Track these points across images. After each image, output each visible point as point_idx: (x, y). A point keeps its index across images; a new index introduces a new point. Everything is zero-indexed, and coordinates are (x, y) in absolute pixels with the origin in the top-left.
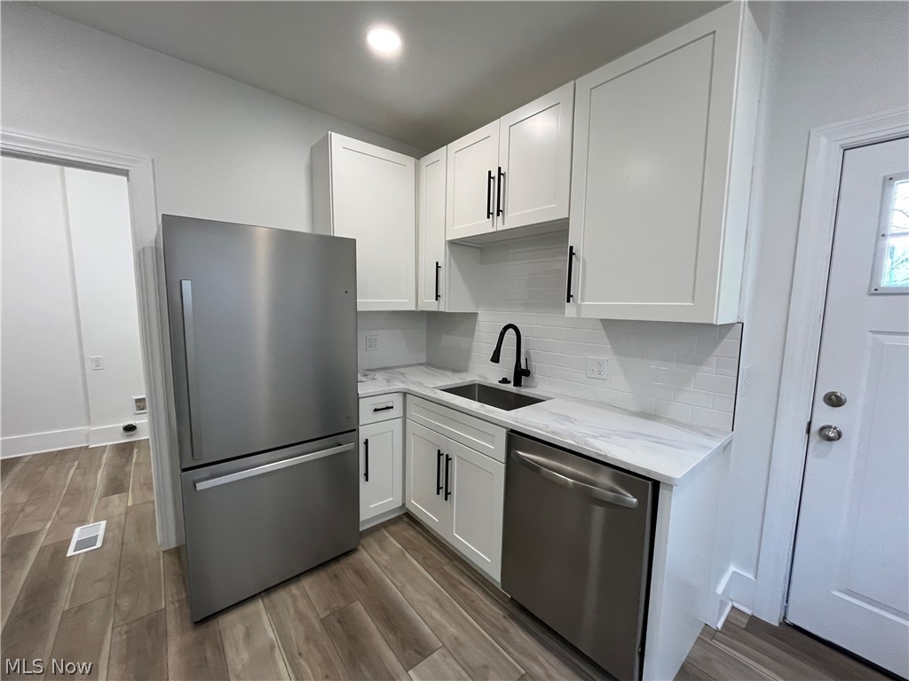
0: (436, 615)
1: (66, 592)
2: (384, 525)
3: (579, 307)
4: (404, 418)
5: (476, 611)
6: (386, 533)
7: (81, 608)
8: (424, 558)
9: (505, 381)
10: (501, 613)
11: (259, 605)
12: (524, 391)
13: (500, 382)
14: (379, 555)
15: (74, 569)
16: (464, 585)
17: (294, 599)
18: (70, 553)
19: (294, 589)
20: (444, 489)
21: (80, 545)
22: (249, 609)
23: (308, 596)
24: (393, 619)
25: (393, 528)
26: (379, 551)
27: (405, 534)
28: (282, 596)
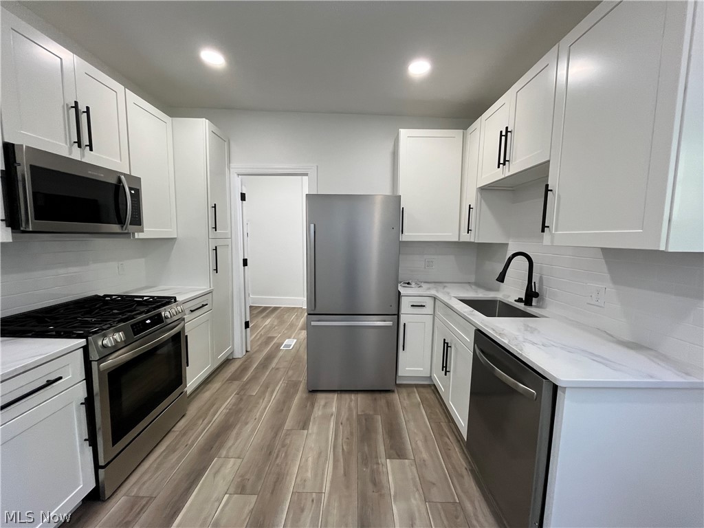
0: (420, 443)
1: (276, 361)
2: (417, 386)
3: (553, 236)
4: (434, 315)
5: (447, 455)
6: (415, 390)
7: (277, 369)
8: (431, 413)
9: (520, 300)
10: (465, 466)
11: (335, 396)
12: (529, 310)
13: (515, 301)
14: (404, 399)
15: (281, 354)
16: (449, 439)
17: (351, 401)
18: (282, 348)
19: (353, 396)
20: (445, 367)
21: (286, 346)
22: (330, 395)
23: (357, 402)
24: (393, 432)
25: (422, 390)
26: (406, 397)
27: (427, 395)
28: (346, 396)
